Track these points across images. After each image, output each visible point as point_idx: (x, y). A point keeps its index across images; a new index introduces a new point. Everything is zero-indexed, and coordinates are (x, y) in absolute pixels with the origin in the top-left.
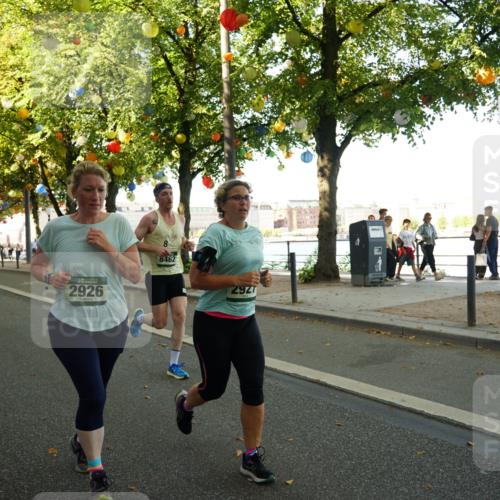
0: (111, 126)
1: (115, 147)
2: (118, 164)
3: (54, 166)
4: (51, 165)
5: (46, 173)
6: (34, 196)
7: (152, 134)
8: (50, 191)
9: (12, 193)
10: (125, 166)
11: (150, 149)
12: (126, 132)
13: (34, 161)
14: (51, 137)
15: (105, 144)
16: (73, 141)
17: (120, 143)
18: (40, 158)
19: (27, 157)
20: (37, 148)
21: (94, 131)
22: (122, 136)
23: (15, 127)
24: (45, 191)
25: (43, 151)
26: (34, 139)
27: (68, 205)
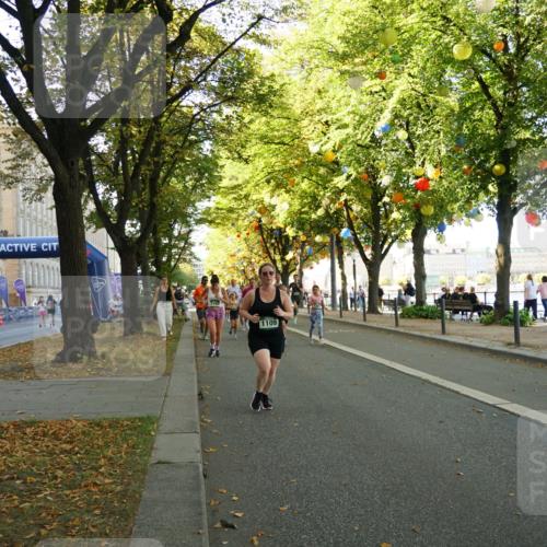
0: (419, 162)
1: (424, 184)
2: (427, 203)
3: (359, 209)
4: (356, 207)
5: (351, 216)
6: (339, 241)
7: (465, 167)
8: (355, 235)
9: (318, 239)
10: (434, 204)
11: (462, 184)
12: (435, 167)
13: (340, 204)
14: (355, 178)
15: (412, 182)
16: (378, 181)
17: (428, 180)
18: (346, 201)
19: (333, 201)
20: (342, 191)
21: (400, 169)
22: (431, 172)
23: (322, 171)
24: (350, 235)
25: (349, 194)
26: (340, 181)
27: (373, 249)
